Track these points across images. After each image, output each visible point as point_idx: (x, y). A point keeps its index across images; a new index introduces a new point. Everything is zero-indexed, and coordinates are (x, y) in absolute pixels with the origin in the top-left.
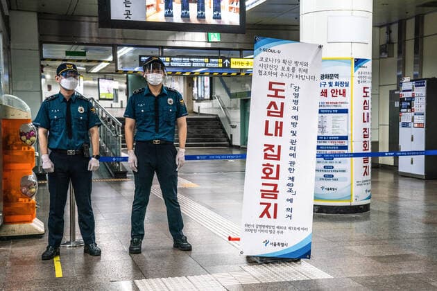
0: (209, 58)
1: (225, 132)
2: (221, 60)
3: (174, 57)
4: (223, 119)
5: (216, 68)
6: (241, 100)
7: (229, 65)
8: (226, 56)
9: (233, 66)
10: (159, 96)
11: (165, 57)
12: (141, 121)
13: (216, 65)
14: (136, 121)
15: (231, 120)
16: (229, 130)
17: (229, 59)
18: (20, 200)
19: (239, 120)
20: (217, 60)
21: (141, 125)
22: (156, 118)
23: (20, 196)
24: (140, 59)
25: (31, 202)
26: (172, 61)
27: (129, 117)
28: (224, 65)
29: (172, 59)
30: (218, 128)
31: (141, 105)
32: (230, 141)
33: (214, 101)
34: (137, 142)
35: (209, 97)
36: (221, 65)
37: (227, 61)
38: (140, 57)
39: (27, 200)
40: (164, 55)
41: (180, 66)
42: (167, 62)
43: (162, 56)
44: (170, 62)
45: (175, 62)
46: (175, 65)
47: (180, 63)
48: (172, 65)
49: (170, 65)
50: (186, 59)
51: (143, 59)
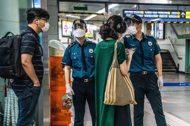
0: (171, 11)
1: (173, 62)
2: (179, 13)
3: (146, 11)
4: (172, 53)
5: (175, 18)
6: (186, 40)
7: (185, 16)
8: (183, 10)
9: (187, 17)
11: (141, 11)
13: (175, 17)
15: (179, 54)
16: (177, 61)
17: (185, 12)
18: (62, 110)
19: (184, 54)
20: (176, 13)
23: (61, 108)
24: (124, 12)
25: (68, 112)
26: (146, 14)
28: (181, 16)
29: (145, 12)
30: (168, 59)
32: (177, 69)
33: (166, 40)
35: (162, 38)
36: (179, 17)
37: (183, 13)
38: (124, 10)
39: (66, 111)
40: (140, 9)
41: (150, 17)
42: (142, 14)
43: (139, 10)
44: (144, 14)
45: (147, 14)
46: (147, 17)
47: (151, 15)
48: (145, 16)
49: (144, 16)
50: (155, 12)
51: (126, 12)
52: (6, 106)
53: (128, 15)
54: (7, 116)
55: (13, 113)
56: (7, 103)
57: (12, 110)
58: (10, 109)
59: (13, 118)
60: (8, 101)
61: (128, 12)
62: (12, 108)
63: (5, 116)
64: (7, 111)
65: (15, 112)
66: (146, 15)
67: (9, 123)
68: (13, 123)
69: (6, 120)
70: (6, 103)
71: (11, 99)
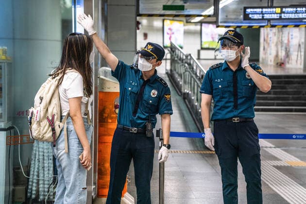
3: (286, 7)
10: (236, 70)
11: (276, 7)
12: (219, 97)
14: (213, 97)
21: (218, 101)
22: (235, 94)
24: (245, 11)
26: (284, 13)
27: (205, 93)
29: (284, 10)
31: (219, 81)
34: (215, 121)
38: (245, 8)
40: (274, 5)
41: (293, 17)
42: (277, 13)
43: (272, 7)
44: (280, 13)
45: (287, 13)
46: (287, 17)
47: (293, 15)
48: (283, 17)
49: (281, 17)
50: (301, 9)
51: (249, 11)
52: (32, 165)
53: (253, 15)
54: (33, 179)
55: (41, 175)
56: (35, 161)
57: (41, 171)
58: (38, 168)
59: (41, 182)
60: (35, 157)
61: (252, 10)
62: (41, 168)
63: (31, 180)
64: (34, 171)
65: (44, 174)
66: (286, 15)
67: (35, 190)
68: (41, 189)
69: (32, 185)
70: (33, 160)
71: (39, 155)
